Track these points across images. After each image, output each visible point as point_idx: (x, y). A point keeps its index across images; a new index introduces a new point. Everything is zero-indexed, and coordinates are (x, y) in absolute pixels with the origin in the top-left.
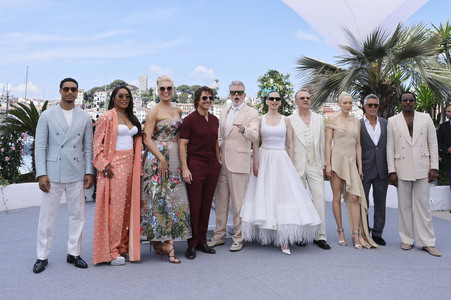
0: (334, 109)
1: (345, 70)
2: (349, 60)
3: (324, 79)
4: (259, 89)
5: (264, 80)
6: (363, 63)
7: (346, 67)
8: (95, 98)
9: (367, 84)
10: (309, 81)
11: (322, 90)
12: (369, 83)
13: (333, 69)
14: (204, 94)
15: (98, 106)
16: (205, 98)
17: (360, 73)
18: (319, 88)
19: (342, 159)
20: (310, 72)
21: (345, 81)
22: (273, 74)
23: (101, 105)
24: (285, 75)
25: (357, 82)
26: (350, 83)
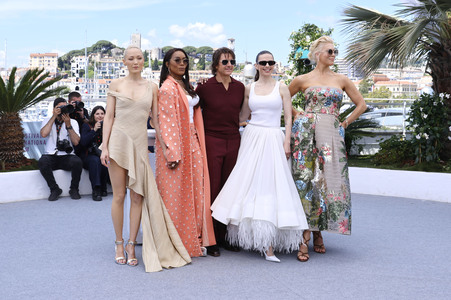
0: (389, 76)
1: (407, 23)
2: (414, 8)
3: (380, 34)
4: (291, 50)
5: (297, 37)
6: (434, 13)
7: (410, 18)
8: (73, 65)
9: (438, 41)
10: (358, 38)
11: (377, 49)
12: (441, 39)
13: (392, 22)
14: (223, 57)
15: (77, 75)
16: (225, 62)
17: (429, 26)
18: (372, 47)
19: (124, 141)
20: (360, 26)
21: (407, 38)
22: (310, 30)
23: (82, 73)
24: (326, 30)
25: (425, 38)
26: (415, 40)
